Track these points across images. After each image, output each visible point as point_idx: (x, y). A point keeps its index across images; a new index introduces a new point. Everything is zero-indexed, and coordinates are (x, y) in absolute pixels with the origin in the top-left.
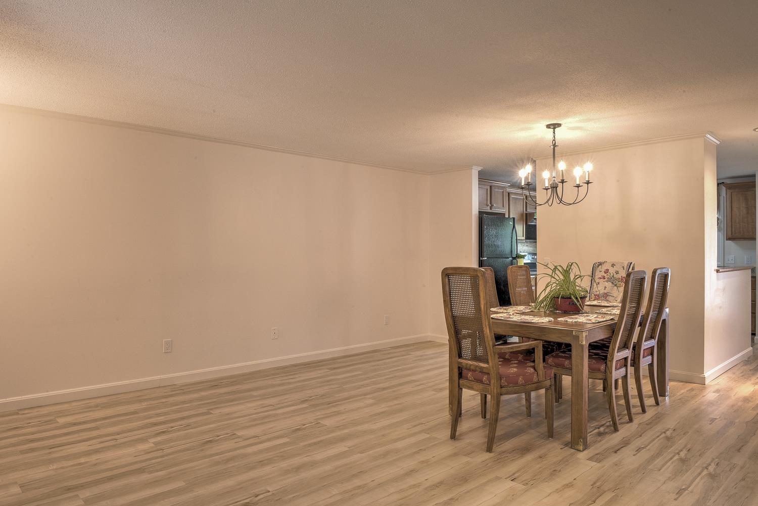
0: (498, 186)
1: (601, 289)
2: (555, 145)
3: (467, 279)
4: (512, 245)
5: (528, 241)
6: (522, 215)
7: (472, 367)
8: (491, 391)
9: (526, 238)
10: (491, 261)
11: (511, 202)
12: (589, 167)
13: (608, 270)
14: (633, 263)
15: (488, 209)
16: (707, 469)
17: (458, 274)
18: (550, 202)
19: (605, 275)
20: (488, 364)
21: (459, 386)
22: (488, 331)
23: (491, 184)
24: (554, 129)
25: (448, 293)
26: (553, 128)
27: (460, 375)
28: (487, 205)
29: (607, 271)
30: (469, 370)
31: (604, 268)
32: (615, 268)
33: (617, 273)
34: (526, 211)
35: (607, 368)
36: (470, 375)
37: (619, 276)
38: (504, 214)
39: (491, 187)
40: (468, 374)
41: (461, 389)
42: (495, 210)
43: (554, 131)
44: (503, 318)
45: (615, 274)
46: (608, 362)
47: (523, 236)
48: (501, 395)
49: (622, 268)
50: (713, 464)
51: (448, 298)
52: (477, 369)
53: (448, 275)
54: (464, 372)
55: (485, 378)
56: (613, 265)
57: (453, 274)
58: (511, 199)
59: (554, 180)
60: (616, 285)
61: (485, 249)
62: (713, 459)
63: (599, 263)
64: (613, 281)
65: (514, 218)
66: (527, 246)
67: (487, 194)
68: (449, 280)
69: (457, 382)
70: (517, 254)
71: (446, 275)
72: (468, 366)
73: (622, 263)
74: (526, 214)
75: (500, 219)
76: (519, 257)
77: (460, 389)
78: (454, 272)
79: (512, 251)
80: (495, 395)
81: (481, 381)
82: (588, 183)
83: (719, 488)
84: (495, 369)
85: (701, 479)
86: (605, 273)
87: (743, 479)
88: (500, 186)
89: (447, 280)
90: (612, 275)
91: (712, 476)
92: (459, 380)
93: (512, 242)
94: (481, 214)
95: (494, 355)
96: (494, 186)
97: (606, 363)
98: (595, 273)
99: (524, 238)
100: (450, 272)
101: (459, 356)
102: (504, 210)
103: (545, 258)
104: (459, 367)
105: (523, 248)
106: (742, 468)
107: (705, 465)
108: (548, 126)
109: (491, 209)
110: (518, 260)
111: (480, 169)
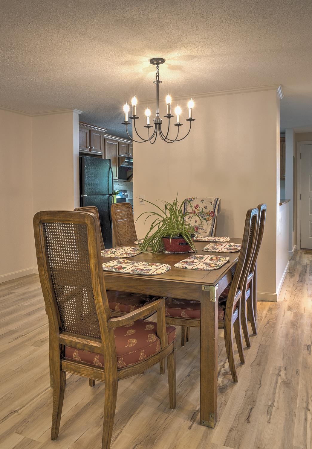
0: (96, 131)
1: (192, 223)
2: (158, 82)
3: (71, 228)
4: (108, 184)
5: (120, 180)
6: (115, 158)
7: (78, 346)
8: (105, 378)
9: (119, 178)
10: (91, 198)
11: (106, 147)
12: (191, 104)
13: (198, 205)
14: (219, 199)
15: (87, 151)
17: (57, 220)
18: (153, 140)
19: (196, 210)
20: (101, 342)
21: (61, 369)
22: (101, 301)
23: (90, 129)
24: (158, 64)
25: (43, 248)
26: (156, 64)
27: (63, 355)
28: (87, 147)
29: (197, 207)
30: (75, 348)
31: (194, 204)
32: (204, 204)
33: (206, 208)
34: (119, 155)
35: (225, 315)
36: (75, 353)
37: (207, 211)
38: (101, 156)
39: (90, 131)
40: (73, 353)
41: (65, 372)
42: (93, 152)
43: (158, 66)
44: (114, 270)
45: (204, 209)
46: (227, 309)
47: (116, 176)
48: (118, 379)
49: (210, 204)
51: (44, 254)
52: (85, 348)
53: (43, 223)
54: (68, 350)
55: (96, 360)
56: (202, 201)
57: (51, 221)
58: (106, 144)
59: (158, 117)
60: (205, 219)
61: (85, 187)
63: (190, 199)
64: (203, 216)
65: (110, 160)
66: (119, 184)
67: (87, 136)
68: (45, 229)
69: (59, 364)
70: (113, 192)
71: (40, 222)
72: (73, 344)
73: (210, 199)
74: (119, 158)
75: (98, 159)
76: (115, 193)
77: (62, 372)
78: (52, 218)
79: (108, 189)
80: (111, 382)
81: (91, 364)
82: (191, 120)
84: (110, 349)
86: (195, 208)
88: (98, 131)
89: (41, 228)
90: (201, 209)
92: (61, 360)
93: (108, 181)
94: (81, 154)
95: (109, 331)
96: (93, 130)
97: (224, 309)
98: (186, 208)
99: (117, 178)
100: (46, 218)
101: (60, 329)
102: (101, 153)
103: (140, 195)
104: (61, 345)
105: (117, 187)
108: (152, 61)
109: (90, 151)
110: (114, 196)
111: (81, 113)
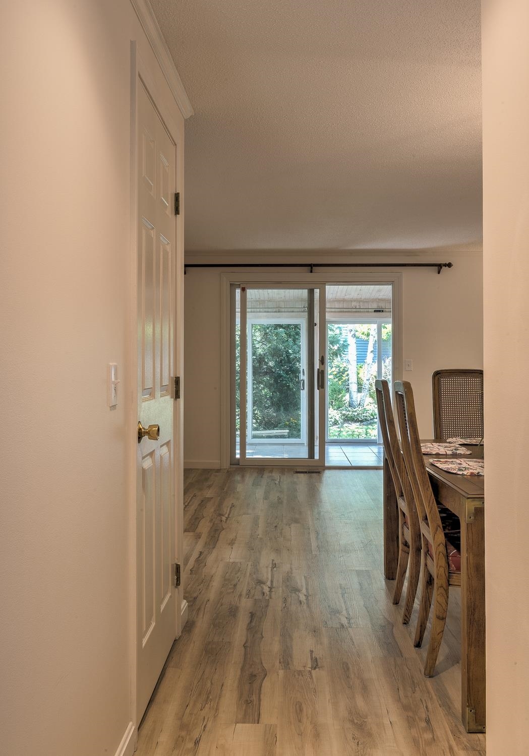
16: (269, 587)
50: (268, 593)
62: (271, 598)
83: (250, 574)
85: (268, 578)
87: (235, 585)
91: (260, 582)
106: (240, 595)
107: (273, 590)
